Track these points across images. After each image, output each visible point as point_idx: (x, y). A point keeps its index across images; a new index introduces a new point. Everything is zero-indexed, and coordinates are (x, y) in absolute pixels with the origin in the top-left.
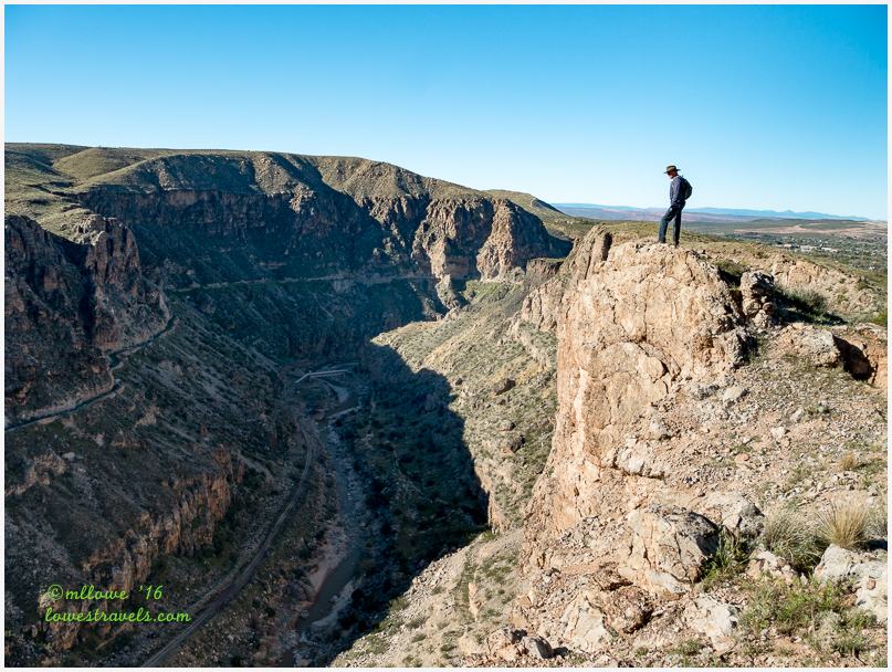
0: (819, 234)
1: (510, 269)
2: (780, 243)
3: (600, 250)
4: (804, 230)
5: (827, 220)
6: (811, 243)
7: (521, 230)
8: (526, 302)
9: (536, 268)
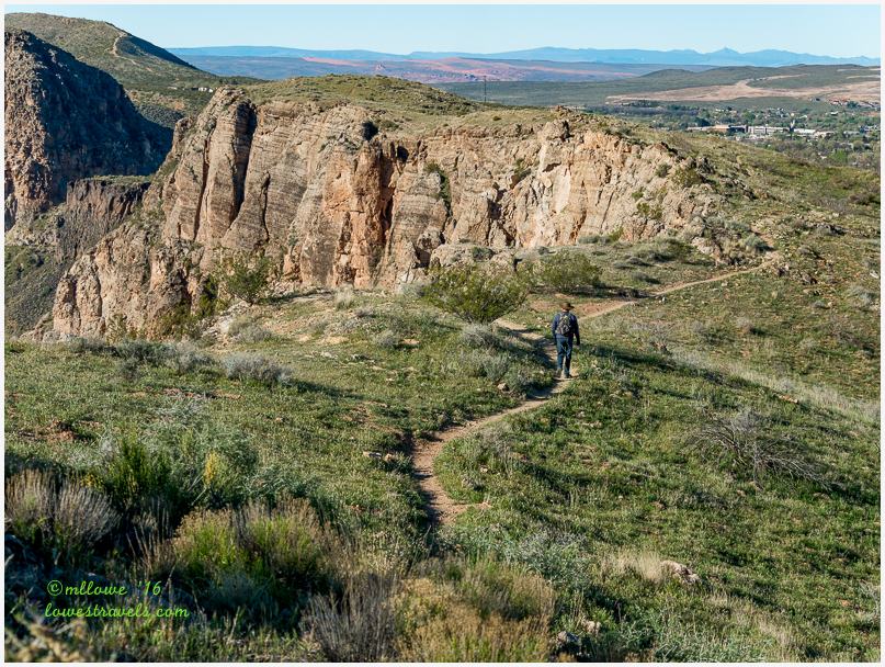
0: (785, 99)
1: (44, 209)
2: (704, 123)
3: (227, 146)
4: (757, 92)
5: (803, 68)
6: (773, 119)
7: (67, 110)
8: (62, 289)
9: (89, 200)
